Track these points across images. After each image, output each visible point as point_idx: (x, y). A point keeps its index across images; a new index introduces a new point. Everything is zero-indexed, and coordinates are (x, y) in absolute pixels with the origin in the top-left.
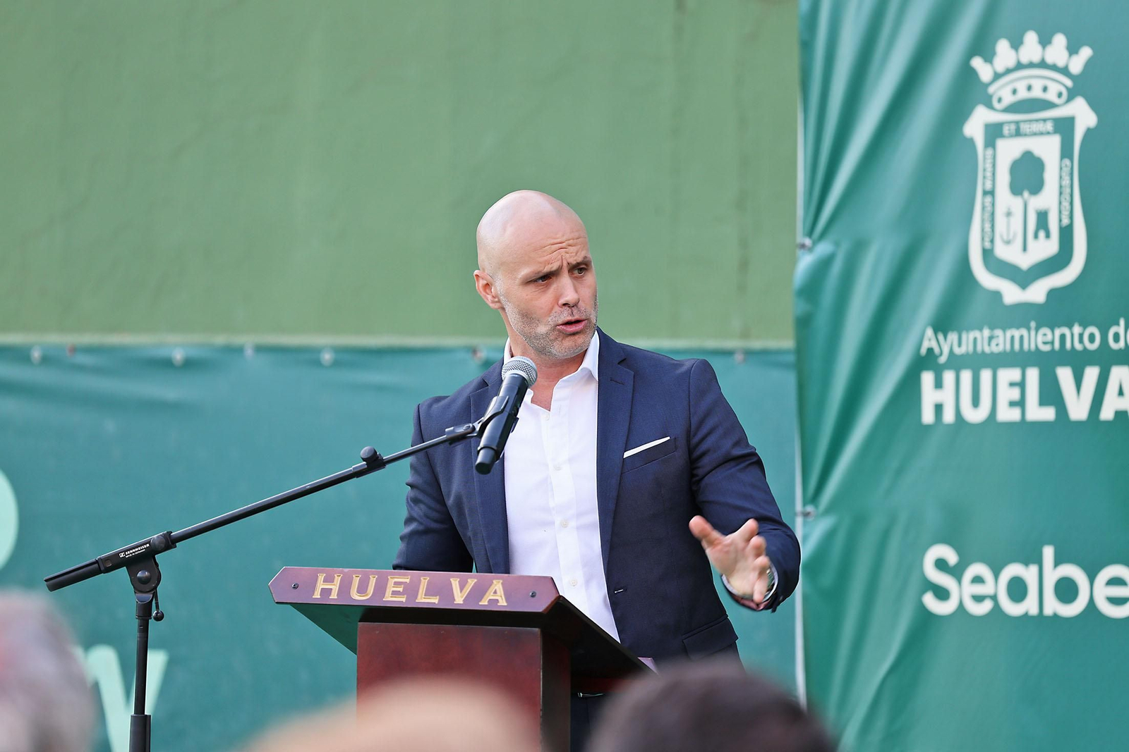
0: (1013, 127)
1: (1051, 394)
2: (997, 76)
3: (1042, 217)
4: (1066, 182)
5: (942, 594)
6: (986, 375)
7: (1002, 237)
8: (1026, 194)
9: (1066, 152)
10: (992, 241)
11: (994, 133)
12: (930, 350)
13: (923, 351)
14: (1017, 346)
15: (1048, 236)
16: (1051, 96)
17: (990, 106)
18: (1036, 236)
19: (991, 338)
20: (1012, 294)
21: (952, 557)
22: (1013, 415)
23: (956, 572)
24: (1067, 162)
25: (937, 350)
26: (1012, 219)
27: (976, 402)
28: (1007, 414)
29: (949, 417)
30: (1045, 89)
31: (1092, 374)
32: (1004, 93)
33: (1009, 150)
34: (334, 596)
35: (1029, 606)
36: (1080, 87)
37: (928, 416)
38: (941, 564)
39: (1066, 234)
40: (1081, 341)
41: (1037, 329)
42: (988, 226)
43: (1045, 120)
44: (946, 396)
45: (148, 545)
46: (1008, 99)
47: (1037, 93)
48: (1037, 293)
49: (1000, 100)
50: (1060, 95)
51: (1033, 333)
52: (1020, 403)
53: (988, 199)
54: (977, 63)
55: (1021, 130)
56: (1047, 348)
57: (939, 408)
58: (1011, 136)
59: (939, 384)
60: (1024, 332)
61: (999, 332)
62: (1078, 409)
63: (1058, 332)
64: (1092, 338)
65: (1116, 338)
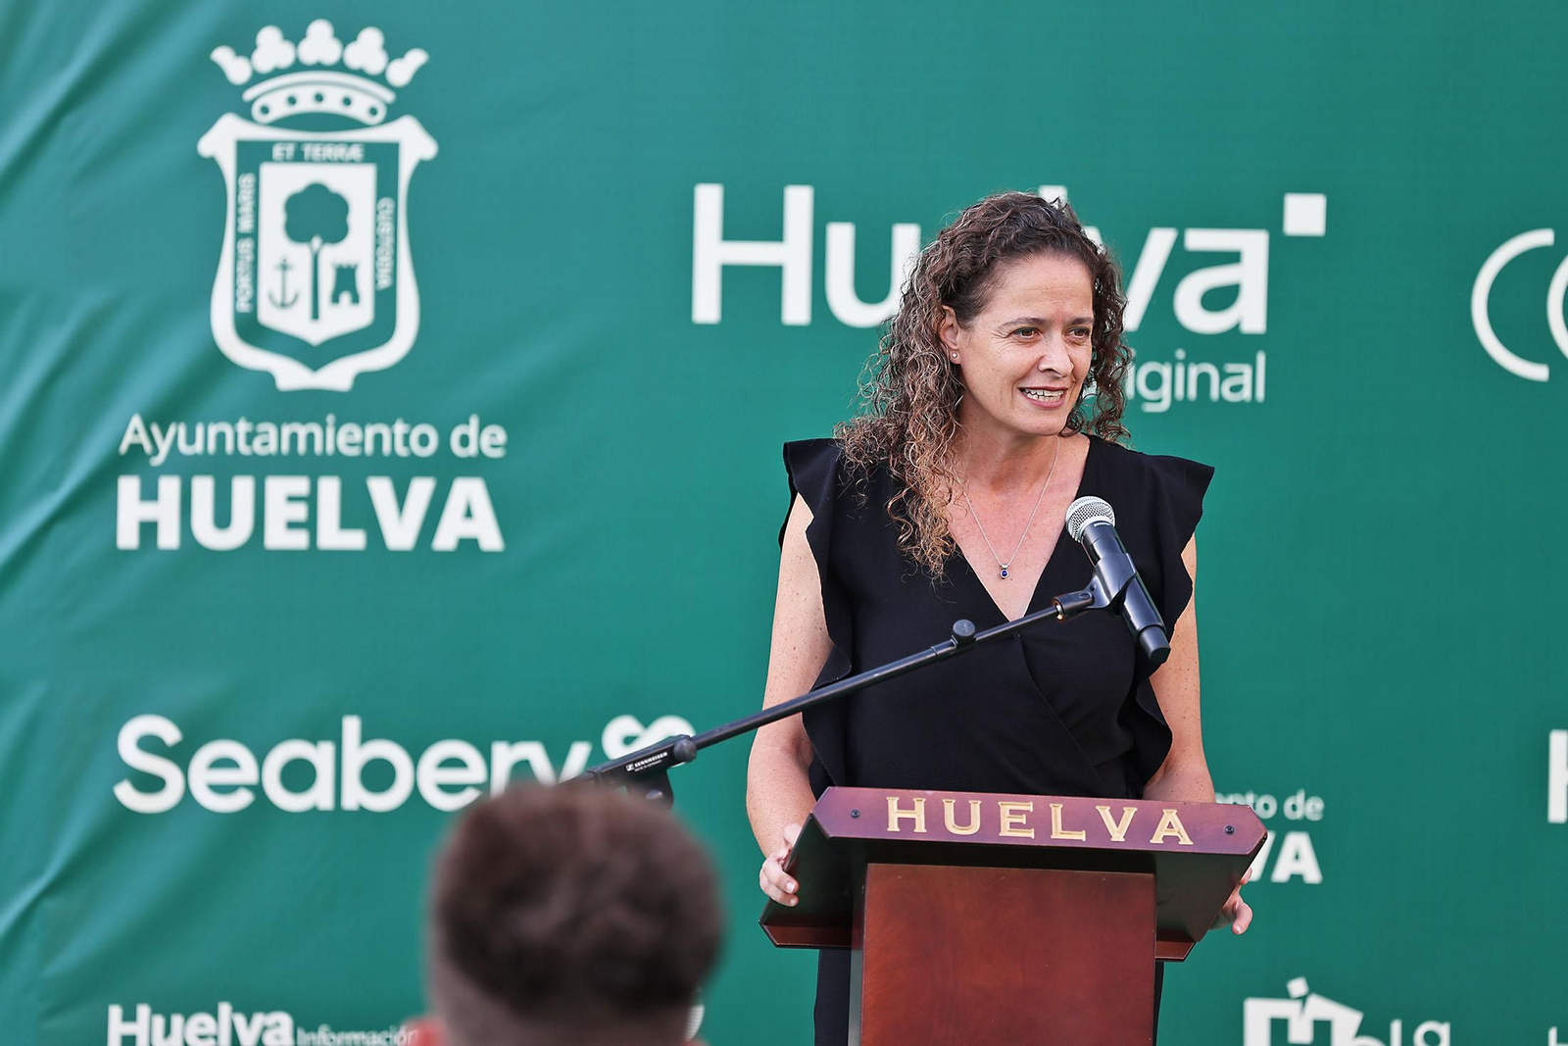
0: (290, 149)
1: (358, 512)
2: (257, 78)
3: (346, 279)
4: (386, 228)
6: (242, 488)
7: (271, 297)
8: (316, 242)
9: (386, 187)
10: (254, 301)
12: (136, 448)
13: (124, 448)
14: (302, 447)
15: (356, 299)
16: (358, 110)
17: (247, 116)
18: (335, 299)
19: (250, 438)
20: (290, 375)
21: (170, 734)
22: (299, 540)
24: (386, 202)
25: (148, 448)
26: (290, 274)
27: (223, 519)
28: (279, 537)
29: (169, 538)
30: (347, 102)
31: (421, 489)
32: (275, 100)
33: (281, 181)
35: (320, 796)
36: (407, 103)
37: (128, 537)
38: (151, 744)
39: (386, 300)
40: (406, 444)
41: (338, 426)
42: (245, 282)
43: (350, 144)
44: (165, 511)
46: (280, 109)
47: (332, 104)
48: (339, 376)
49: (265, 110)
50: (373, 111)
51: (330, 431)
52: (310, 525)
53: (246, 246)
54: (223, 56)
55: (303, 153)
56: (354, 452)
57: (148, 530)
58: (285, 160)
59: (149, 493)
60: (316, 429)
61: (269, 428)
62: (400, 536)
63: (371, 431)
64: (424, 440)
65: (464, 441)
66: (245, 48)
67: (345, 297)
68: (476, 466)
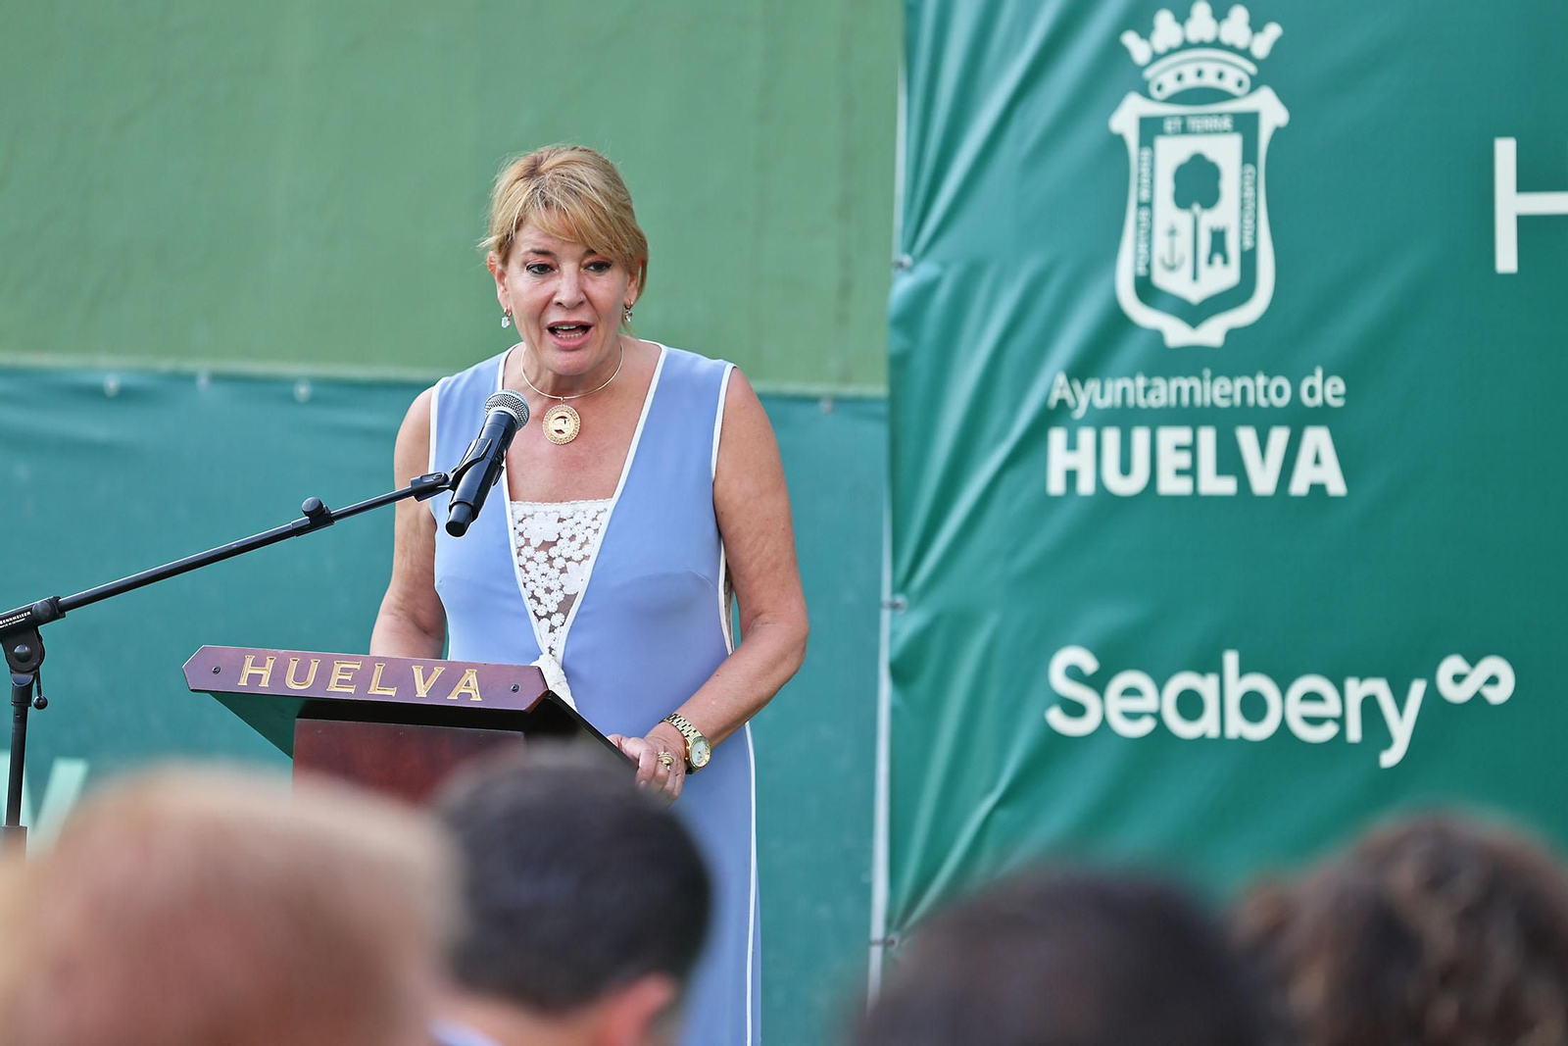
0: (1178, 123)
1: (1230, 461)
2: (1156, 57)
3: (1218, 239)
4: (1249, 193)
5: (1075, 709)
6: (1141, 437)
7: (1163, 262)
8: (1196, 208)
9: (1249, 155)
10: (1148, 266)
11: (1151, 128)
12: (1062, 402)
13: (1053, 403)
14: (1185, 400)
15: (1226, 261)
16: (1229, 84)
17: (1145, 93)
18: (1210, 262)
19: (1147, 390)
20: (1177, 333)
21: (1089, 664)
22: (1183, 486)
23: (1098, 683)
24: (1250, 168)
25: (1071, 402)
26: (1177, 239)
27: (1126, 469)
28: (1172, 485)
29: (1086, 486)
30: (1220, 76)
31: (1279, 437)
32: (1166, 78)
33: (1172, 152)
34: (265, 683)
35: (1207, 726)
36: (1266, 74)
37: (1056, 485)
38: (1074, 673)
39: (1249, 259)
40: (1266, 395)
41: (1212, 379)
42: (1143, 247)
43: (1220, 115)
44: (1083, 460)
45: (29, 613)
46: (1171, 86)
47: (1210, 80)
48: (1212, 333)
49: (1159, 88)
50: (1240, 84)
51: (1207, 384)
52: (1192, 472)
53: (1144, 213)
54: (1130, 39)
55: (1188, 127)
56: (1224, 403)
57: (1071, 476)
58: (1176, 133)
59: (1072, 445)
60: (1195, 382)
61: (1159, 382)
62: (1264, 481)
63: (1239, 383)
64: (1280, 392)
65: (1312, 392)
66: (1146, 32)
67: (1218, 259)
68: (1321, 415)
